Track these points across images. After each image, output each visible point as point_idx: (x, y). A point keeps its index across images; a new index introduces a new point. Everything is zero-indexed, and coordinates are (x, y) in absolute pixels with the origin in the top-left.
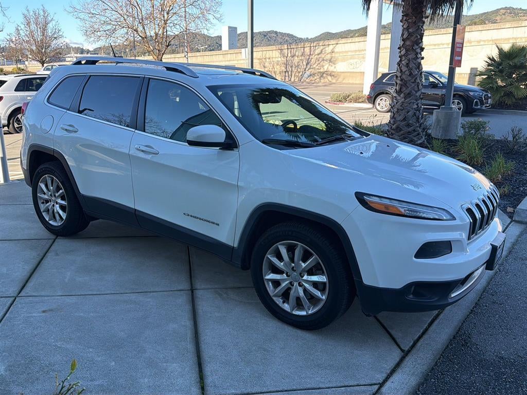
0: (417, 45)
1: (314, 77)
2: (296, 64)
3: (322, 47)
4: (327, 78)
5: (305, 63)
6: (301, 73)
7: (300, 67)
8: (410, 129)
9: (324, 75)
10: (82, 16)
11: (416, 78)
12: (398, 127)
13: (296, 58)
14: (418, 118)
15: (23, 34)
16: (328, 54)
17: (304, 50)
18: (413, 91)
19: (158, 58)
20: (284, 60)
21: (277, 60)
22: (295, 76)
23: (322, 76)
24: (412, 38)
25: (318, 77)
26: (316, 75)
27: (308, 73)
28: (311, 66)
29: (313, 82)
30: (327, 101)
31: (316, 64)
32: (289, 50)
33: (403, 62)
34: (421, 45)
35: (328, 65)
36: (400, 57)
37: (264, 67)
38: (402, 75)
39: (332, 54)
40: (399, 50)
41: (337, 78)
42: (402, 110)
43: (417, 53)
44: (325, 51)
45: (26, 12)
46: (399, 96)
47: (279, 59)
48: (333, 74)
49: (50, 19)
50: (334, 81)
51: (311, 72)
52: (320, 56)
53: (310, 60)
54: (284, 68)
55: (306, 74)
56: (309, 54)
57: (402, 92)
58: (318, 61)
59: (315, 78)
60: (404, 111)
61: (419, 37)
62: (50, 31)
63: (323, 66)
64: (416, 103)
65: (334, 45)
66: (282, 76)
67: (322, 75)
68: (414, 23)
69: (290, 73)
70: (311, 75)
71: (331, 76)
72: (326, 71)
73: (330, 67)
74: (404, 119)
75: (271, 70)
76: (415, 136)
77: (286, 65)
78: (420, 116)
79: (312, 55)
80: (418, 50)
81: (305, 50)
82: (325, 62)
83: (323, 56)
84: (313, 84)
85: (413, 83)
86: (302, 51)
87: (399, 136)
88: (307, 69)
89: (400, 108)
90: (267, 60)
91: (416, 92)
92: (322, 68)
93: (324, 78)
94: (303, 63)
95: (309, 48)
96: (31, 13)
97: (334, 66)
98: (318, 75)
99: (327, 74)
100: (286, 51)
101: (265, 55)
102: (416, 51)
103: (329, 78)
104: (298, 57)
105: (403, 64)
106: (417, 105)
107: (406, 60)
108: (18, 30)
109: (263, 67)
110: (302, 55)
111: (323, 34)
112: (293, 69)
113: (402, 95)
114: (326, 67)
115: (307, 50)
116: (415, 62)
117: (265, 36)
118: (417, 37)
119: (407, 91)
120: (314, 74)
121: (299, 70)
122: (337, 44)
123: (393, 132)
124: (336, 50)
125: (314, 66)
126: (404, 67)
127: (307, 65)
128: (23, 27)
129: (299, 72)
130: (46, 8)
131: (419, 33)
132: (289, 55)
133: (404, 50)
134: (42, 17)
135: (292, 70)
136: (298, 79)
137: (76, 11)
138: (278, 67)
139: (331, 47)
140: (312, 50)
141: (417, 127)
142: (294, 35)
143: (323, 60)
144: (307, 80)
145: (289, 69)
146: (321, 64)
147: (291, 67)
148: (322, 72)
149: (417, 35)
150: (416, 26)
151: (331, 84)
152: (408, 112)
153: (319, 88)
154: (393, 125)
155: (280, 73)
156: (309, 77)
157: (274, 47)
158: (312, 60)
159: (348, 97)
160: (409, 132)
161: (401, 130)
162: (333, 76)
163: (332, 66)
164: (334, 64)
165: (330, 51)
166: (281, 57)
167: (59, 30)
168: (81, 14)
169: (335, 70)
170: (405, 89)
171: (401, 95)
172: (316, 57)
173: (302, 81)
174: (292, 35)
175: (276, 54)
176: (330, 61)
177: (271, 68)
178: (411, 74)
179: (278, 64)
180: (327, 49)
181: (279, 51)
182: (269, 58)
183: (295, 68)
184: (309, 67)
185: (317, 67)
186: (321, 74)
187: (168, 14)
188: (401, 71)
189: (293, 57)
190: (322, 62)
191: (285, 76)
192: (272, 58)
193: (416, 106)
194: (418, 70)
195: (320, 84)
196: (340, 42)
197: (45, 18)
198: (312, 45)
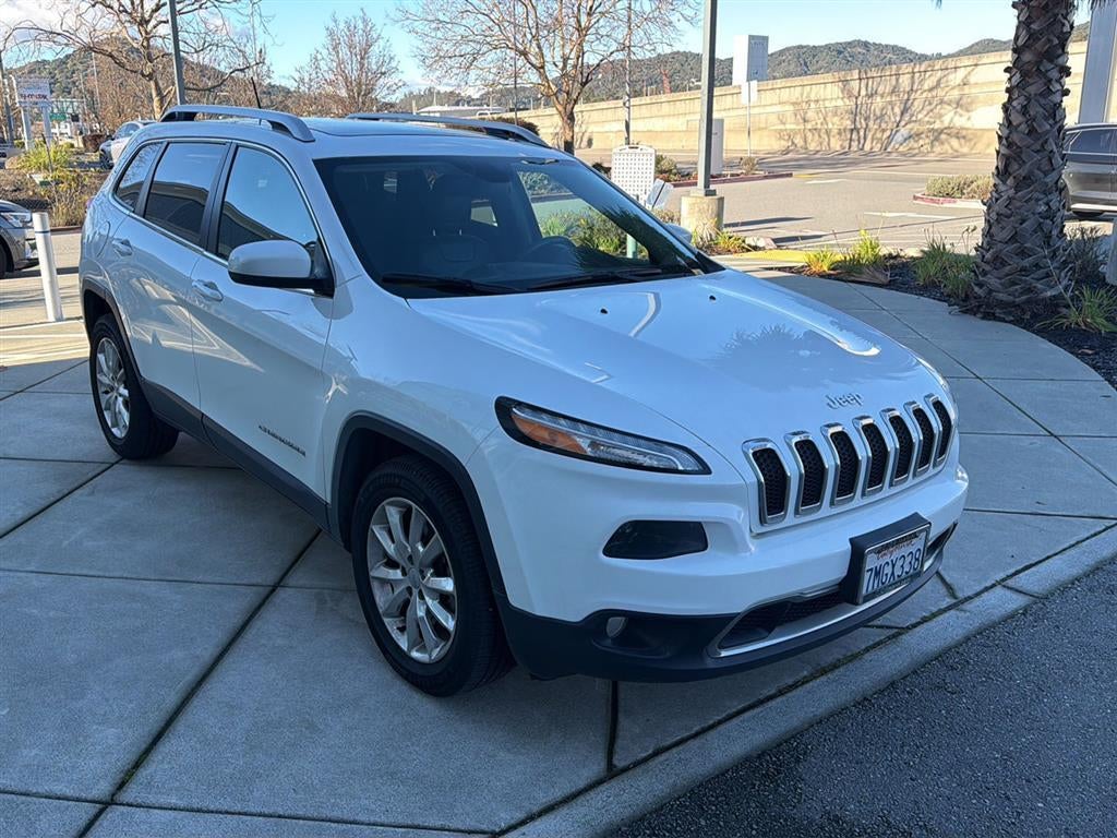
0: (1051, 61)
1: (917, 141)
2: (878, 113)
3: (939, 74)
4: (949, 143)
5: (897, 110)
6: (888, 133)
7: (886, 118)
8: (1027, 262)
9: (943, 136)
10: (419, 26)
11: (1046, 142)
12: (996, 258)
13: (879, 99)
14: (1048, 237)
15: (327, 69)
16: (953, 88)
17: (897, 80)
18: (1037, 172)
19: (565, 109)
20: (851, 103)
21: (834, 103)
22: (873, 139)
23: (937, 139)
24: (1038, 45)
25: (927, 141)
26: (923, 136)
27: (904, 132)
28: (912, 116)
29: (917, 151)
30: (919, 195)
31: (925, 113)
32: (864, 82)
33: (1015, 103)
34: (1060, 60)
35: (952, 114)
36: (1008, 90)
37: (805, 121)
38: (1010, 133)
39: (963, 90)
40: (1008, 75)
41: (973, 143)
42: (1008, 217)
43: (1050, 81)
44: (947, 81)
45: (332, 25)
46: (1004, 182)
47: (840, 103)
48: (964, 133)
49: (375, 36)
50: (965, 150)
51: (912, 129)
52: (934, 93)
53: (910, 102)
54: (849, 122)
55: (898, 134)
56: (908, 89)
57: (1010, 174)
58: (930, 104)
59: (921, 142)
60: (1012, 218)
61: (1056, 41)
62: (374, 61)
63: (941, 116)
64: (1045, 200)
65: (969, 69)
66: (844, 140)
67: (937, 136)
68: (1043, 8)
69: (862, 133)
70: (910, 137)
71: (958, 138)
72: (948, 128)
73: (957, 118)
74: (1013, 239)
75: (819, 126)
76: (1038, 280)
77: (854, 114)
78: (1055, 232)
79: (916, 91)
80: (1054, 74)
81: (901, 81)
82: (945, 106)
83: (940, 93)
84: (914, 156)
85: (1037, 152)
86: (894, 82)
87: (1000, 279)
88: (903, 123)
89: (1004, 211)
90: (813, 105)
91: (1046, 174)
92: (938, 122)
93: (942, 143)
94: (893, 109)
95: (909, 76)
96: (342, 26)
97: (966, 115)
98: (927, 137)
99: (949, 134)
100: (855, 85)
101: (809, 94)
102: (1045, 77)
103: (955, 143)
104: (882, 96)
105: (1014, 107)
106: (1047, 204)
107: (1022, 98)
108: (317, 60)
109: (801, 121)
110: (893, 92)
111: (977, 44)
112: (871, 123)
113: (1010, 181)
114: (949, 117)
115: (905, 81)
116: (1043, 101)
117: (840, 52)
118: (1049, 41)
119: (1023, 172)
120: (917, 135)
121: (884, 126)
122: (976, 65)
123: (987, 268)
124: (972, 79)
125: (920, 116)
126: (1017, 115)
127: (902, 114)
128: (325, 52)
129: (884, 131)
130: (369, 15)
131: (1057, 32)
132: (863, 92)
133: (1018, 75)
134: (361, 32)
135: (867, 125)
136: (879, 145)
137: (408, 19)
138: (836, 119)
139: (961, 73)
140: (917, 81)
141: (1045, 257)
142: (908, 48)
143: (942, 102)
144: (901, 149)
145: (861, 123)
146: (936, 111)
147: (865, 120)
148: (937, 130)
149: (1051, 37)
150: (1050, 14)
151: (957, 155)
152: (1023, 221)
153: (924, 165)
154: (988, 251)
155: (840, 134)
156: (906, 140)
157: (829, 77)
158: (916, 103)
159: (969, 186)
160: (1023, 269)
161: (1004, 263)
162: (964, 137)
163: (961, 115)
164: (968, 111)
165: (958, 81)
166: (842, 99)
167: (391, 58)
168: (417, 23)
169: (968, 125)
170: (1016, 167)
171: (1008, 182)
172: (925, 95)
173: (889, 150)
174: (904, 49)
175: (833, 91)
176: (958, 104)
177: (819, 122)
178: (1032, 132)
179: (835, 114)
180: (951, 77)
181: (840, 84)
182: (817, 101)
183: (875, 121)
184: (907, 118)
185: (927, 119)
186: (936, 134)
187: (589, 14)
188: (1010, 123)
189: (870, 96)
190: (939, 107)
191: (851, 140)
192: (824, 100)
193: (1043, 208)
194: (1051, 121)
195: (931, 157)
196: (985, 60)
197: (367, 33)
198: (916, 70)
